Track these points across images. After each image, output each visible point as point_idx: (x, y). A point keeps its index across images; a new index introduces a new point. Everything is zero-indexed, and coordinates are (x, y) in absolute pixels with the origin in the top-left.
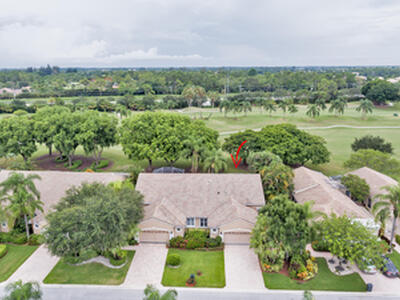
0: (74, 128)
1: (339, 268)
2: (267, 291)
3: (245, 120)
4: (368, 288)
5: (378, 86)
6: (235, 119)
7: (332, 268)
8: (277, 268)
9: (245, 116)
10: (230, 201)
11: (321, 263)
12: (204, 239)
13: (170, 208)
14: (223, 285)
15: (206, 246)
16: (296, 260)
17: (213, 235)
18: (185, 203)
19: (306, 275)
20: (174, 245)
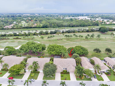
0: (38, 47)
1: (88, 77)
2: (77, 81)
3: (71, 39)
4: (92, 80)
5: (103, 28)
6: (68, 39)
7: (87, 77)
8: (78, 77)
9: (71, 38)
10: (70, 65)
11: (85, 76)
12: (66, 72)
13: (60, 67)
14: (70, 80)
15: (67, 73)
16: (81, 76)
17: (68, 71)
18: (63, 66)
19: (83, 78)
20: (61, 73)
